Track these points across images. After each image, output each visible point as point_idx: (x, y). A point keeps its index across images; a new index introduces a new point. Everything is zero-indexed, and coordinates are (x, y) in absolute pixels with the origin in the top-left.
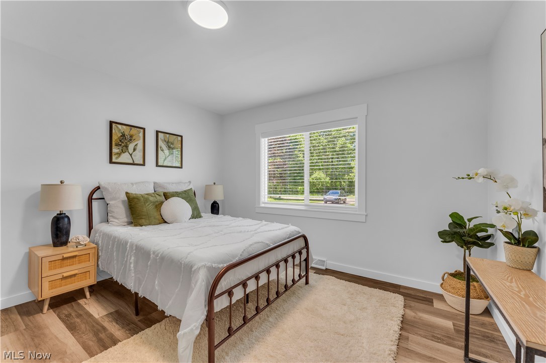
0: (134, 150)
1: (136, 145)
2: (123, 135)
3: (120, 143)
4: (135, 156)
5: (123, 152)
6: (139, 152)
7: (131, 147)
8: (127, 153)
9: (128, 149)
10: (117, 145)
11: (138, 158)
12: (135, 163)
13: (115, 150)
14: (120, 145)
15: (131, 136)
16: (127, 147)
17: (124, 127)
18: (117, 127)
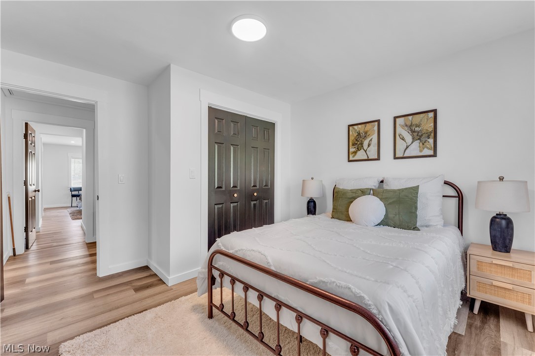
0: (369, 145)
1: (371, 140)
2: (359, 134)
3: (356, 142)
4: (369, 151)
5: (358, 149)
6: (374, 146)
7: (366, 143)
8: (362, 150)
9: (363, 146)
10: (353, 145)
11: (373, 153)
12: (370, 158)
13: (352, 150)
14: (356, 144)
15: (366, 133)
16: (362, 144)
17: (360, 126)
18: (354, 128)
